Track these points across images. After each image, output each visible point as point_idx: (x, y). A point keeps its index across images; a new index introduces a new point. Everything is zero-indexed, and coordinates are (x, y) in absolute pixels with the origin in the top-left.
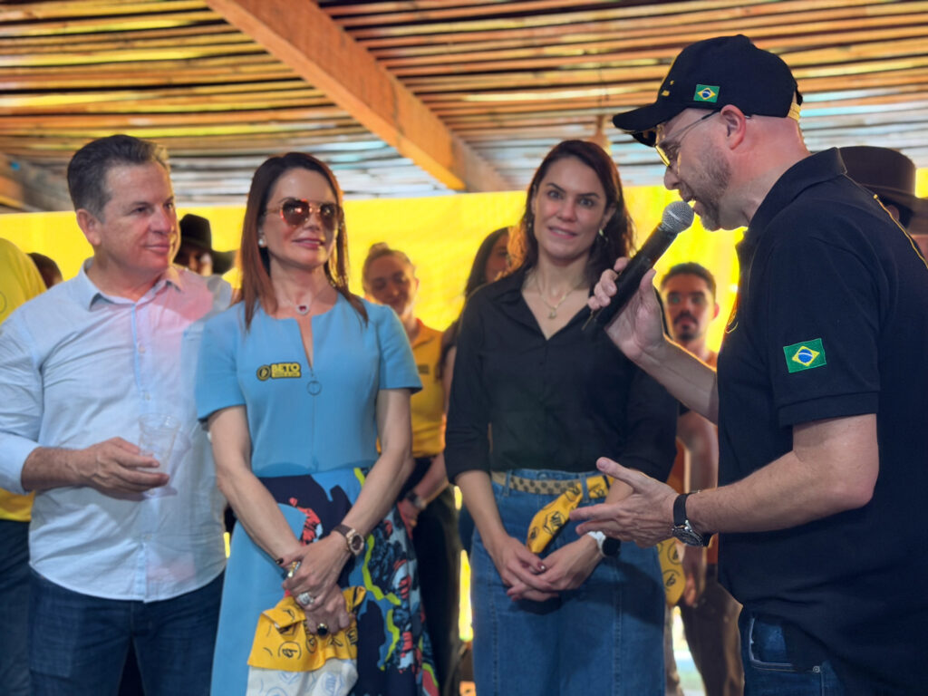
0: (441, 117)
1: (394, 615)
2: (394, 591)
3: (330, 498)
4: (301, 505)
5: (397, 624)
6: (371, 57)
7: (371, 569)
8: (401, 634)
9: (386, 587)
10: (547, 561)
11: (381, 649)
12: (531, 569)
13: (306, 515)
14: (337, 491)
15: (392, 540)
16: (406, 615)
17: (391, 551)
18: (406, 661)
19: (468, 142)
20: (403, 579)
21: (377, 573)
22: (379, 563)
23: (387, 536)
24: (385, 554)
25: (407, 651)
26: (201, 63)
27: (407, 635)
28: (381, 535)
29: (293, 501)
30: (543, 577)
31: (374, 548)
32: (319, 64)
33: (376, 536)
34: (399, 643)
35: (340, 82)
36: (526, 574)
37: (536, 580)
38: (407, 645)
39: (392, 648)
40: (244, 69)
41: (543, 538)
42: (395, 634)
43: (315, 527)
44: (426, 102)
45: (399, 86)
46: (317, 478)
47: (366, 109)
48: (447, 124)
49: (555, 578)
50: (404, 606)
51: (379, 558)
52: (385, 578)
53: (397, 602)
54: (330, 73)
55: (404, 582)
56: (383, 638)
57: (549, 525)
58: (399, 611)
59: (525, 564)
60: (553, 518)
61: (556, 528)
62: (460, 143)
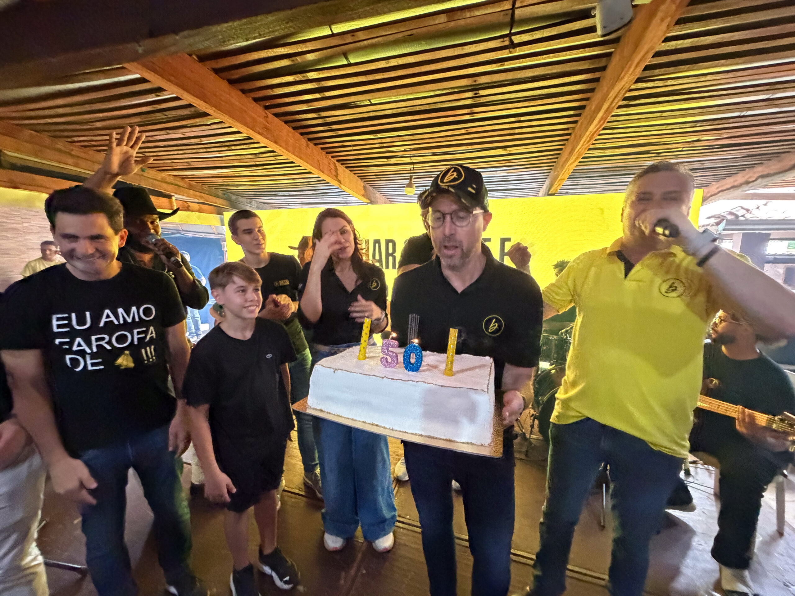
0: (358, 176)
6: (323, 152)
19: (371, 186)
44: (351, 170)
48: (362, 179)
62: (368, 186)
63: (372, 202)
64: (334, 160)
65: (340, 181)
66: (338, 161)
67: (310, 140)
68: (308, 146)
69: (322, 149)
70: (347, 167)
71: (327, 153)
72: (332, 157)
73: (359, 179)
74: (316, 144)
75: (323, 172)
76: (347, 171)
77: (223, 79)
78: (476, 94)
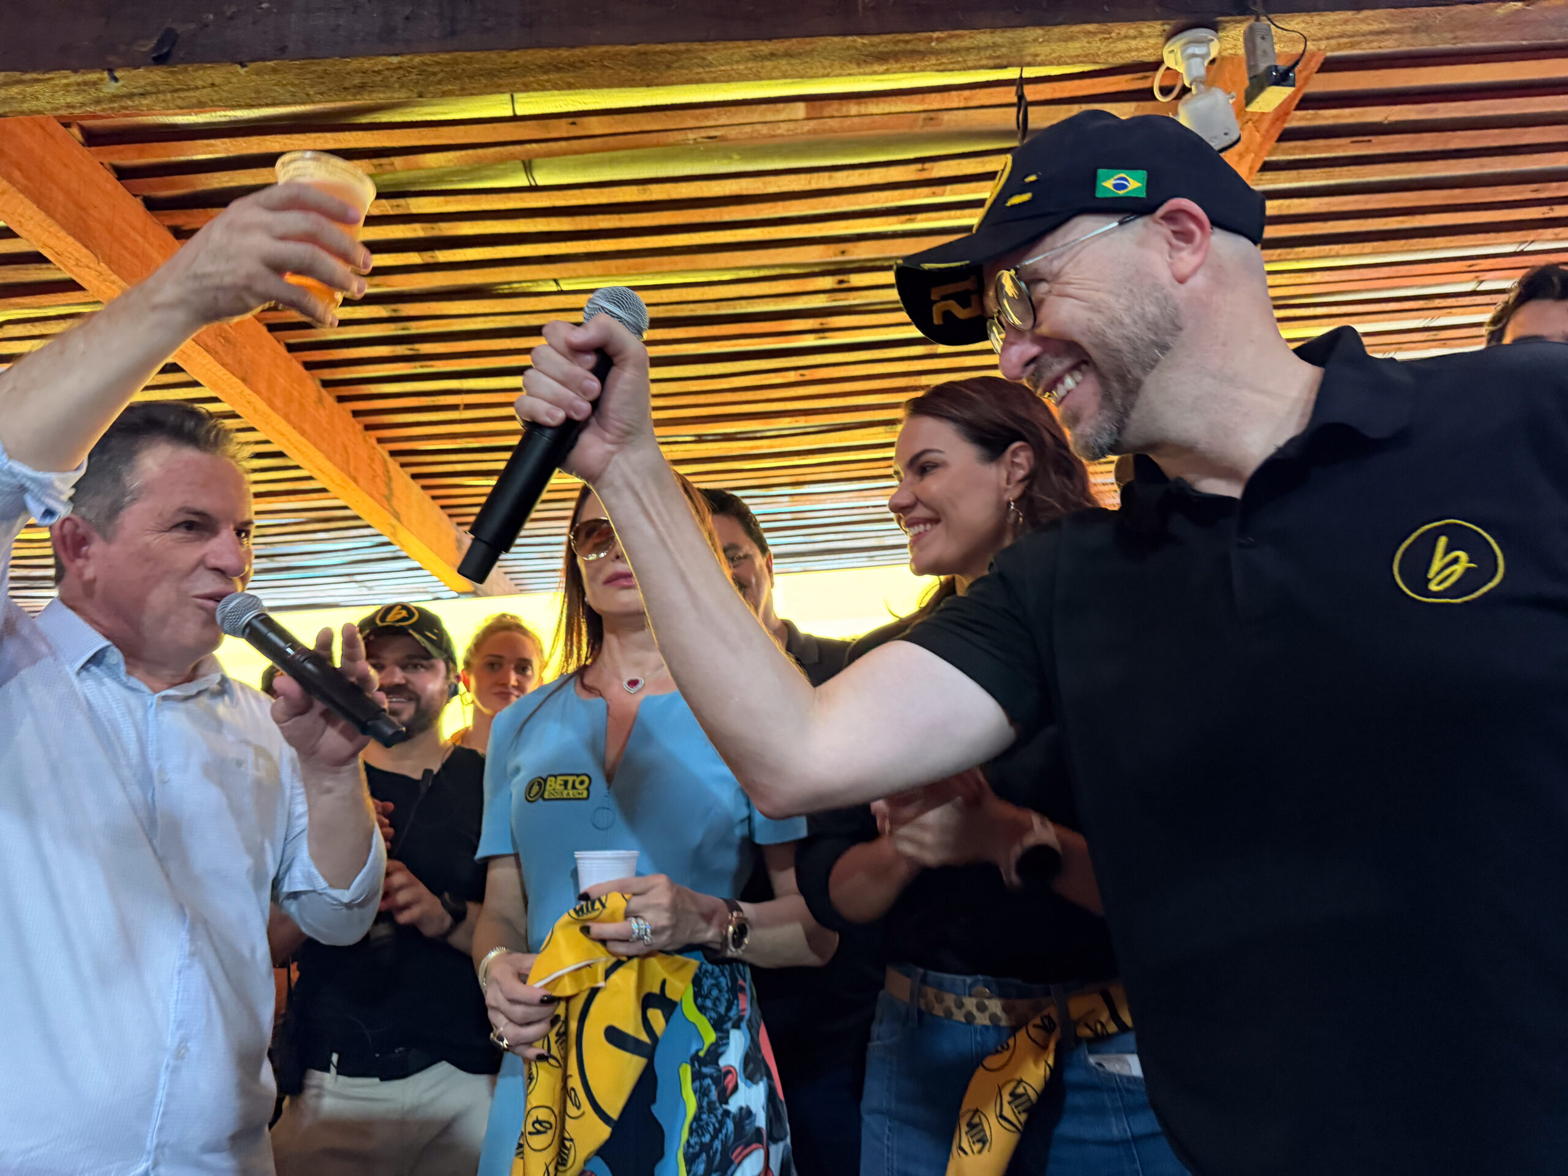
44: (425, 488)
45: (393, 465)
48: (451, 515)
65: (397, 517)
66: (393, 453)
67: (326, 384)
68: (320, 400)
69: (356, 414)
70: (414, 476)
71: (368, 427)
72: (380, 441)
73: (443, 515)
74: (341, 399)
77: (135, 196)
78: (841, 282)
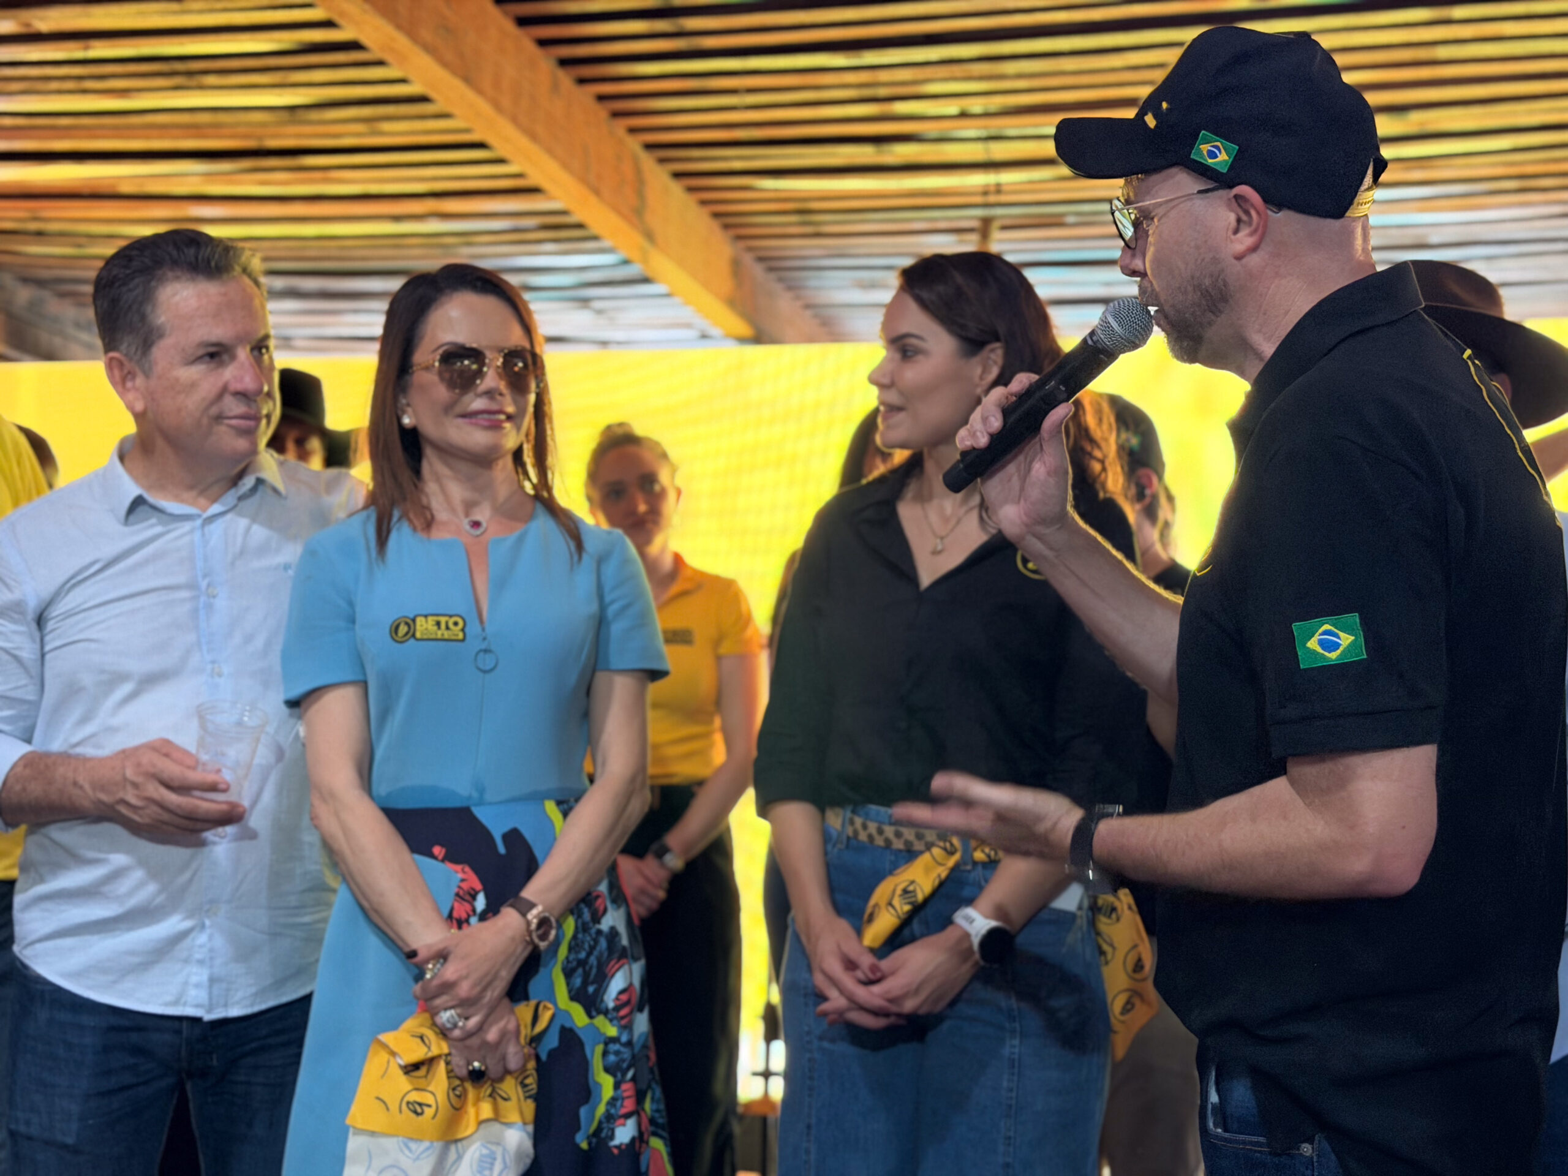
0: (716, 215)
1: (605, 1053)
2: (606, 1012)
3: (502, 849)
4: (450, 858)
5: (607, 1070)
6: (602, 111)
7: (568, 974)
8: (617, 1086)
9: (592, 1004)
10: (885, 964)
11: (583, 1111)
12: (859, 974)
13: (460, 876)
14: (513, 837)
15: (606, 924)
16: (626, 1054)
17: (603, 943)
18: (624, 1134)
19: (761, 259)
20: (622, 992)
21: (578, 981)
22: (582, 963)
23: (597, 918)
24: (592, 949)
25: (627, 1116)
26: (315, 115)
27: (627, 1088)
28: (587, 915)
29: (437, 850)
30: (876, 989)
31: (575, 937)
32: (514, 120)
33: (579, 916)
34: (612, 1102)
35: (550, 151)
36: (848, 981)
37: (862, 993)
38: (629, 1105)
39: (601, 1109)
40: (387, 126)
41: (884, 923)
42: (606, 1084)
43: (474, 897)
44: (691, 189)
45: (647, 161)
46: (481, 814)
47: (593, 200)
48: (726, 227)
49: (896, 992)
50: (624, 1039)
51: (583, 955)
52: (591, 989)
53: (612, 1031)
54: (533, 137)
55: (624, 997)
56: (586, 1093)
57: (896, 902)
58: (613, 1047)
59: (851, 965)
60: (905, 891)
61: (907, 908)
62: (748, 259)
63: (759, 338)
64: (634, 144)
65: (649, 236)
66: (649, 147)
67: (564, 63)
68: (555, 87)
69: (601, 98)
70: (678, 175)
71: (616, 115)
72: (633, 130)
73: (714, 225)
74: (582, 81)
75: (597, 192)
76: (676, 189)
